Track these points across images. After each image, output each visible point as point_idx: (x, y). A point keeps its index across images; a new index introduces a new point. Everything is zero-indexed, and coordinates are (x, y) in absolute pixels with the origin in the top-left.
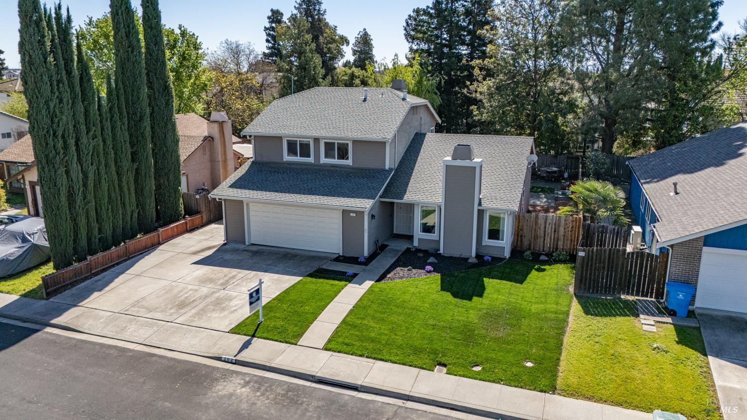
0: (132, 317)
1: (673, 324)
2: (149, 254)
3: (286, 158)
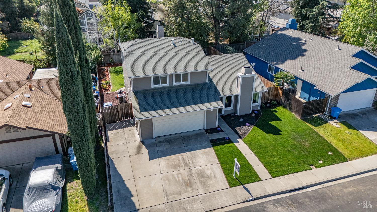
1: (339, 122)
2: (113, 164)
3: (153, 86)
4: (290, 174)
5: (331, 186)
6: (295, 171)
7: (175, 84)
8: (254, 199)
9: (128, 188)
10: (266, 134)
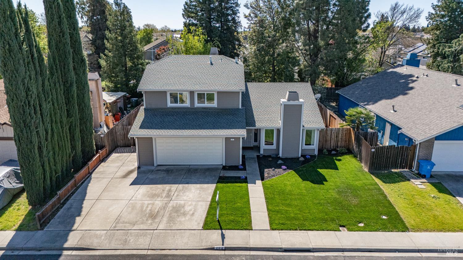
0: (124, 231)
1: (428, 182)
2: (89, 182)
3: (170, 105)
4: (300, 230)
5: (354, 256)
6: (311, 228)
7: (197, 105)
8: (224, 249)
9: (82, 208)
10: (302, 180)
